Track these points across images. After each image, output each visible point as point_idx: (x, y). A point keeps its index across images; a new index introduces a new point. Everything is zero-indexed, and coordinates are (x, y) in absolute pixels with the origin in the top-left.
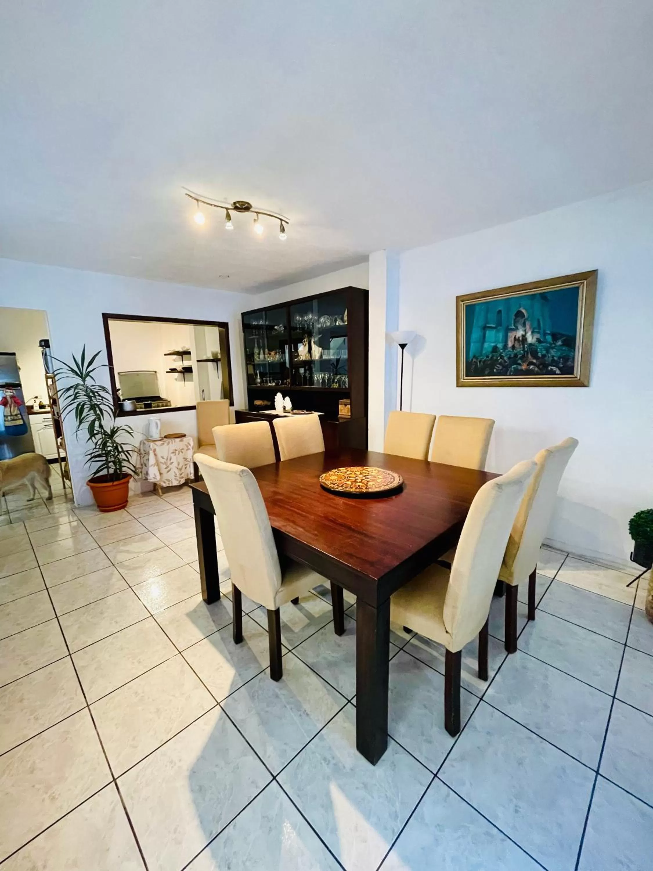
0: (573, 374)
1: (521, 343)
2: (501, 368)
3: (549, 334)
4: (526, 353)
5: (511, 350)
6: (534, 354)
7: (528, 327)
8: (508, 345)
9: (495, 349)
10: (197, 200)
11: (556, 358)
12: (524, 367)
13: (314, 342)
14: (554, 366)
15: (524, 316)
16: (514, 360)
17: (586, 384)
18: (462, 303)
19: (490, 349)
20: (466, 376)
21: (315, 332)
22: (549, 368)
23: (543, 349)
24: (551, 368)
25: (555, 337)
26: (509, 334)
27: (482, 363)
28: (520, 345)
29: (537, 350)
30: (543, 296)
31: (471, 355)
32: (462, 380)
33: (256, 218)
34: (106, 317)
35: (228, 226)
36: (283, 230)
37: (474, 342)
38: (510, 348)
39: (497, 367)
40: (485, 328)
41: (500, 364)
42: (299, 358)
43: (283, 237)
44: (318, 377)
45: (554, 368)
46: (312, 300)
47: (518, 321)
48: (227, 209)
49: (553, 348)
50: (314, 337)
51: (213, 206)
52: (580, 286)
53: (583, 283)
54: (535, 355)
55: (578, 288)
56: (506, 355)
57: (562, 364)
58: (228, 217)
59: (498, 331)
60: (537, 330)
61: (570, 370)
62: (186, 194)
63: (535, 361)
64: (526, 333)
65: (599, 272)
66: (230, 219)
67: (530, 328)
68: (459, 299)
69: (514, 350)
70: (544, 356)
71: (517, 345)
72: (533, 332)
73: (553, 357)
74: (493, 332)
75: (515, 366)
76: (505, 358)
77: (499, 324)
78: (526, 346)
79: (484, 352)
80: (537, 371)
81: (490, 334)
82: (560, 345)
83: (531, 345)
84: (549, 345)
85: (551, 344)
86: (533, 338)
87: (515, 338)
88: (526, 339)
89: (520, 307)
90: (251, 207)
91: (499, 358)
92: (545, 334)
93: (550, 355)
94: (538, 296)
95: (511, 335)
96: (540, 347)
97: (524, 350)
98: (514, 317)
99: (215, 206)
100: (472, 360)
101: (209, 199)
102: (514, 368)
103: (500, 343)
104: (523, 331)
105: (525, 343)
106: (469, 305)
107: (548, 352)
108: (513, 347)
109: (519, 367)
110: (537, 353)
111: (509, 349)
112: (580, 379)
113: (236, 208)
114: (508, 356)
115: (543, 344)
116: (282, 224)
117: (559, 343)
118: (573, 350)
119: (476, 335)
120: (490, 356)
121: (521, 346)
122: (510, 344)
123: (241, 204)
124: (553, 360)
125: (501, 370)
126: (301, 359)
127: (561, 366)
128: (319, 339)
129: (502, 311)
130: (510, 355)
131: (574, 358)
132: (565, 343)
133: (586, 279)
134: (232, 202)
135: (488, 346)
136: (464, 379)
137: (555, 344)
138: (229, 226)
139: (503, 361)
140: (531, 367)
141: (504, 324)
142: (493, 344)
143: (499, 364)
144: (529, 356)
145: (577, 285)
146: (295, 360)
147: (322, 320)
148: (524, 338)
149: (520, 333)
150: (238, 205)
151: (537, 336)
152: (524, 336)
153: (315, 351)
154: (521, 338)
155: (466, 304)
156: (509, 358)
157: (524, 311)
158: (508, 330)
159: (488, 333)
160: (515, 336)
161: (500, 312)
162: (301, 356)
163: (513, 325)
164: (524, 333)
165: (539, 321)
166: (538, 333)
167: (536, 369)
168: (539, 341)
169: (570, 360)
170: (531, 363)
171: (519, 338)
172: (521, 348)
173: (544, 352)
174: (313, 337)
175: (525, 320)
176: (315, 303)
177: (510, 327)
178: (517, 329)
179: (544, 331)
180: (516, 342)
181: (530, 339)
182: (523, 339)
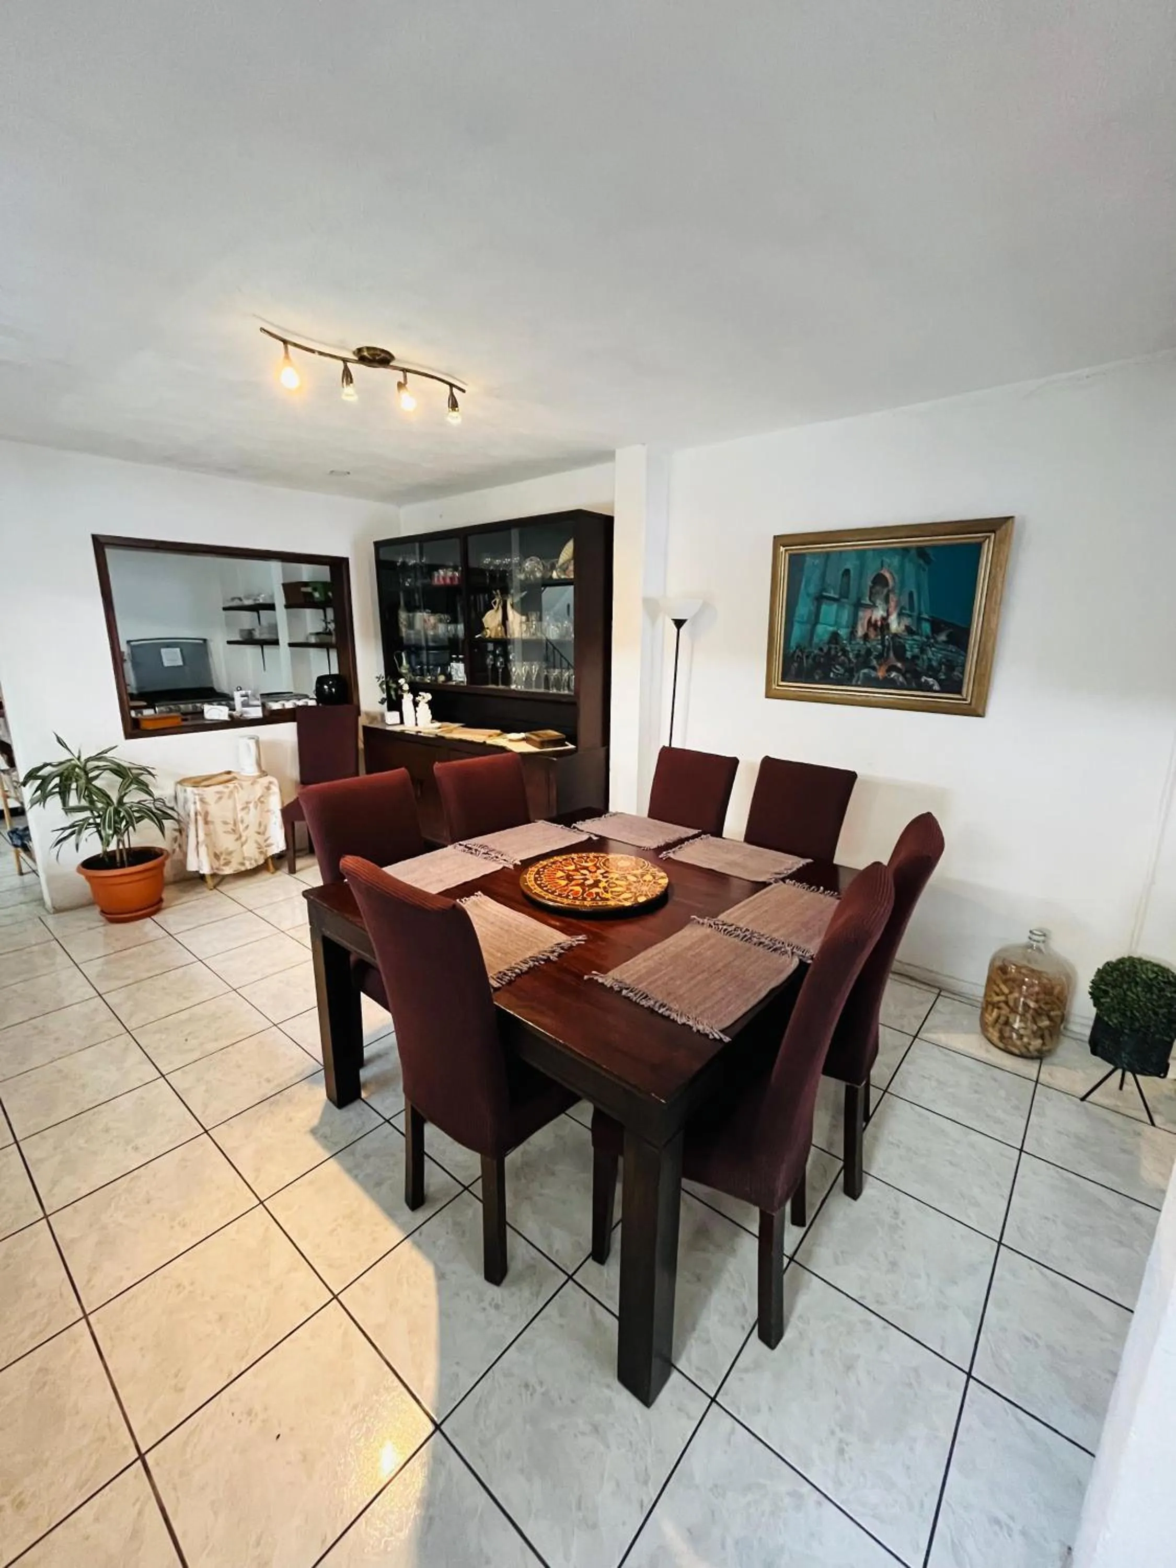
0: (960, 693)
1: (879, 630)
2: (842, 671)
3: (926, 620)
4: (886, 649)
5: (862, 642)
6: (900, 652)
7: (892, 604)
8: (857, 632)
9: (835, 637)
10: (285, 342)
11: (934, 664)
12: (881, 674)
13: (512, 606)
14: (930, 677)
15: (887, 584)
16: (864, 659)
17: (980, 712)
18: (782, 549)
19: (826, 637)
20: (783, 680)
21: (514, 586)
22: (923, 680)
23: (916, 646)
24: (926, 680)
25: (937, 627)
26: (861, 614)
27: (810, 661)
28: (877, 636)
29: (904, 647)
30: (922, 552)
31: (793, 644)
32: (774, 686)
33: (402, 381)
34: (100, 544)
35: (347, 395)
36: (454, 405)
37: (801, 623)
38: (861, 638)
39: (836, 669)
40: (820, 599)
41: (842, 665)
42: (484, 633)
43: (454, 419)
44: (519, 670)
45: (931, 680)
46: (509, 529)
47: (878, 593)
48: (345, 361)
49: (931, 646)
50: (512, 595)
51: (317, 354)
52: (984, 541)
53: (989, 537)
54: (900, 654)
55: (978, 547)
56: (853, 650)
57: (945, 674)
58: (347, 376)
59: (841, 606)
60: (908, 612)
61: (954, 686)
62: (262, 330)
63: (899, 665)
64: (888, 615)
65: (1016, 520)
66: (351, 382)
67: (896, 606)
68: (779, 541)
69: (867, 643)
70: (915, 657)
71: (872, 634)
72: (900, 615)
73: (930, 660)
74: (835, 606)
75: (866, 671)
76: (851, 656)
77: (844, 594)
78: (887, 637)
79: (816, 640)
80: (901, 683)
81: (829, 611)
82: (944, 642)
83: (896, 635)
84: (925, 640)
85: (928, 637)
86: (899, 623)
87: (869, 621)
88: (888, 625)
89: (882, 569)
90: (392, 357)
91: (840, 654)
92: (920, 619)
93: (925, 657)
94: (913, 552)
95: (864, 615)
96: (909, 642)
97: (883, 644)
98: (870, 583)
99: (321, 353)
100: (795, 652)
101: (307, 338)
102: (864, 674)
103: (842, 627)
104: (884, 611)
105: (886, 632)
106: (794, 555)
107: (923, 651)
108: (866, 637)
109: (873, 674)
110: (905, 650)
111: (858, 640)
112: (970, 704)
113: (362, 360)
114: (856, 652)
115: (916, 637)
116: (452, 394)
117: (942, 637)
118: (962, 653)
119: (804, 609)
120: (825, 650)
121: (879, 637)
122: (860, 632)
123: (372, 352)
124: (930, 667)
125: (843, 675)
126: (487, 636)
127: (943, 677)
128: (522, 599)
129: (852, 572)
130: (859, 651)
131: (963, 666)
132: (951, 640)
133: (994, 531)
134: (354, 348)
135: (823, 631)
136: (778, 685)
137: (934, 638)
138: (349, 393)
139: (846, 661)
140: (893, 674)
141: (853, 595)
142: (831, 629)
143: (840, 665)
144: (891, 655)
145: (978, 540)
146: (477, 636)
147: (528, 565)
148: (885, 623)
149: (878, 614)
150: (365, 354)
151: (906, 621)
152: (885, 619)
153: (512, 623)
154: (879, 623)
155: (790, 552)
156: (857, 656)
157: (887, 575)
158: (858, 606)
159: (824, 607)
160: (870, 618)
161: (847, 572)
162: (488, 631)
163: (867, 598)
164: (885, 615)
165: (911, 595)
166: (910, 616)
167: (901, 679)
168: (908, 629)
169: (957, 669)
170: (892, 668)
171: (876, 621)
172: (878, 640)
173: (916, 651)
174: (509, 596)
175: (889, 591)
176: (515, 533)
177: (863, 602)
178: (873, 606)
179: (920, 614)
180: (871, 629)
181: (895, 625)
182: (882, 624)
